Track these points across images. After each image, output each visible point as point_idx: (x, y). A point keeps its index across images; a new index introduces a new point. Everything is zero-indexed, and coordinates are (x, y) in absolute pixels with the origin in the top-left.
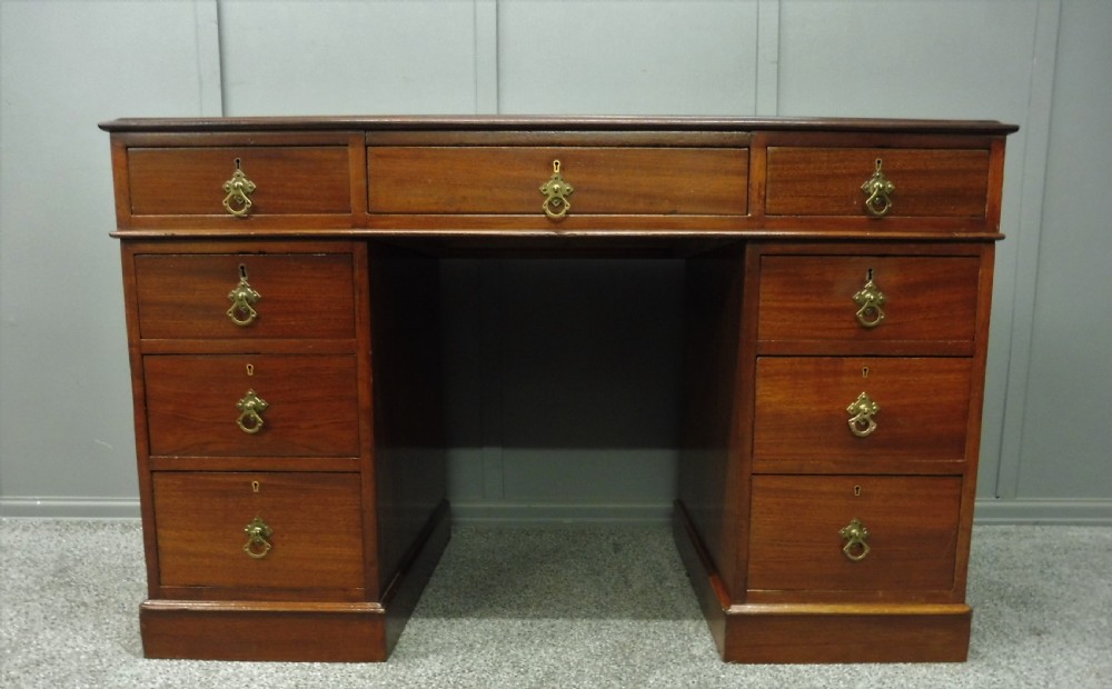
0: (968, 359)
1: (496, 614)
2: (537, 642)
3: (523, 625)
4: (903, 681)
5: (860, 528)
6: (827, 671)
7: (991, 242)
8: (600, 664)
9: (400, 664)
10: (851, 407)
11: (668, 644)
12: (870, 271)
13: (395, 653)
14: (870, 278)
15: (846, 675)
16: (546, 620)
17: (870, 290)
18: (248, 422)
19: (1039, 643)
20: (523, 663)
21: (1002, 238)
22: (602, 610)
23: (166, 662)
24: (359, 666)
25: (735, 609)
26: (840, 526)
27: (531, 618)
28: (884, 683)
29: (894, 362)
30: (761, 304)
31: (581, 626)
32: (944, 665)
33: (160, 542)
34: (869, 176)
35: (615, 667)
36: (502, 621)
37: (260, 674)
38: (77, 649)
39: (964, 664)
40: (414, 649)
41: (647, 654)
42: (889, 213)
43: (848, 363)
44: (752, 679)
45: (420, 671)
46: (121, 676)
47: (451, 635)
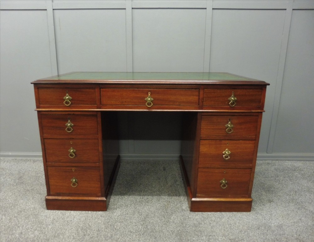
0: (254, 141)
1: (134, 194)
2: (144, 204)
3: (140, 198)
4: (234, 218)
5: (225, 181)
6: (215, 214)
7: (262, 113)
8: (159, 212)
9: (110, 212)
10: (224, 152)
11: (177, 205)
12: (230, 119)
13: (109, 208)
14: (230, 121)
15: (220, 216)
16: (146, 196)
17: (229, 124)
18: (71, 155)
19: (270, 205)
20: (140, 212)
21: (264, 112)
22: (160, 193)
23: (52, 211)
24: (100, 212)
25: (193, 199)
26: (220, 180)
27: (142, 196)
28: (229, 219)
29: (235, 142)
30: (202, 127)
31: (155, 198)
32: (245, 213)
33: (50, 183)
34: (230, 96)
35: (163, 213)
36: (135, 197)
37: (76, 215)
38: (30, 207)
39: (250, 213)
40: (113, 207)
41: (171, 208)
42: (235, 105)
43: (223, 142)
44: (197, 217)
45: (115, 214)
46: (42, 216)
47: (122, 202)
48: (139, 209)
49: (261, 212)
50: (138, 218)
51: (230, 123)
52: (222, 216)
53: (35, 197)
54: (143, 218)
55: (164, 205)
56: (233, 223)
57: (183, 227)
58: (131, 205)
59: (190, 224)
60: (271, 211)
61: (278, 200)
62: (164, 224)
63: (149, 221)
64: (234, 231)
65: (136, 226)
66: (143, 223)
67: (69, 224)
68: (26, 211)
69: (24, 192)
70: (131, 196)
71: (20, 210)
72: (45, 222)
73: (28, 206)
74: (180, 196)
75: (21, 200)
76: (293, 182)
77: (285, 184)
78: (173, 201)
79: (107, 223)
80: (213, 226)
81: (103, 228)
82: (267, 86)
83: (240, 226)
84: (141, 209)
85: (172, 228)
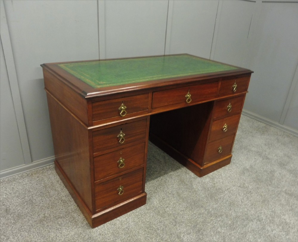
10: (224, 127)
12: (230, 101)
20: (170, 192)
21: (248, 92)
26: (219, 148)
27: (155, 179)
29: (230, 117)
34: (234, 84)
35: (185, 186)
37: (126, 220)
38: (70, 235)
41: (186, 180)
42: (236, 90)
43: (225, 119)
44: (208, 180)
51: (230, 104)
52: (219, 173)
53: (61, 223)
54: (177, 196)
55: (179, 180)
57: (208, 191)
58: (157, 190)
59: (209, 187)
62: (195, 195)
65: (180, 205)
66: (183, 200)
67: (131, 230)
69: (39, 225)
74: (180, 168)
82: (252, 74)
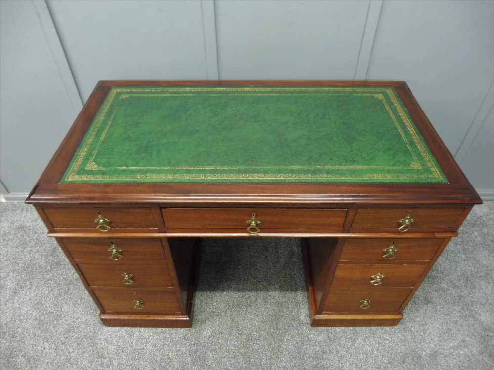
2: (244, 310)
6: (346, 332)
8: (267, 327)
9: (197, 329)
11: (292, 311)
13: (194, 320)
14: (393, 244)
15: (353, 335)
16: (247, 292)
19: (426, 310)
20: (240, 327)
23: (113, 328)
26: (361, 300)
28: (365, 341)
32: (388, 328)
33: (102, 303)
37: (149, 337)
38: (79, 320)
39: (397, 327)
40: (200, 317)
41: (284, 319)
43: (376, 266)
44: (320, 339)
45: (204, 333)
46: (100, 339)
47: (213, 306)
48: (238, 322)
49: (412, 327)
50: (237, 341)
52: (356, 334)
53: (84, 298)
54: (244, 340)
55: (273, 312)
56: (369, 351)
57: (300, 359)
58: (225, 312)
59: (310, 353)
60: (426, 324)
61: (440, 298)
62: (274, 355)
63: (253, 348)
64: (370, 367)
65: (234, 357)
66: (245, 352)
67: (140, 357)
68: (76, 330)
69: (65, 286)
70: (225, 293)
71: (66, 327)
72: (107, 353)
73: (76, 319)
74: (296, 290)
75: (64, 305)
76: (467, 257)
77: (454, 261)
78: (287, 303)
79: (194, 353)
80: (341, 356)
81: (188, 364)
83: (378, 357)
84: (241, 321)
85: (285, 360)
